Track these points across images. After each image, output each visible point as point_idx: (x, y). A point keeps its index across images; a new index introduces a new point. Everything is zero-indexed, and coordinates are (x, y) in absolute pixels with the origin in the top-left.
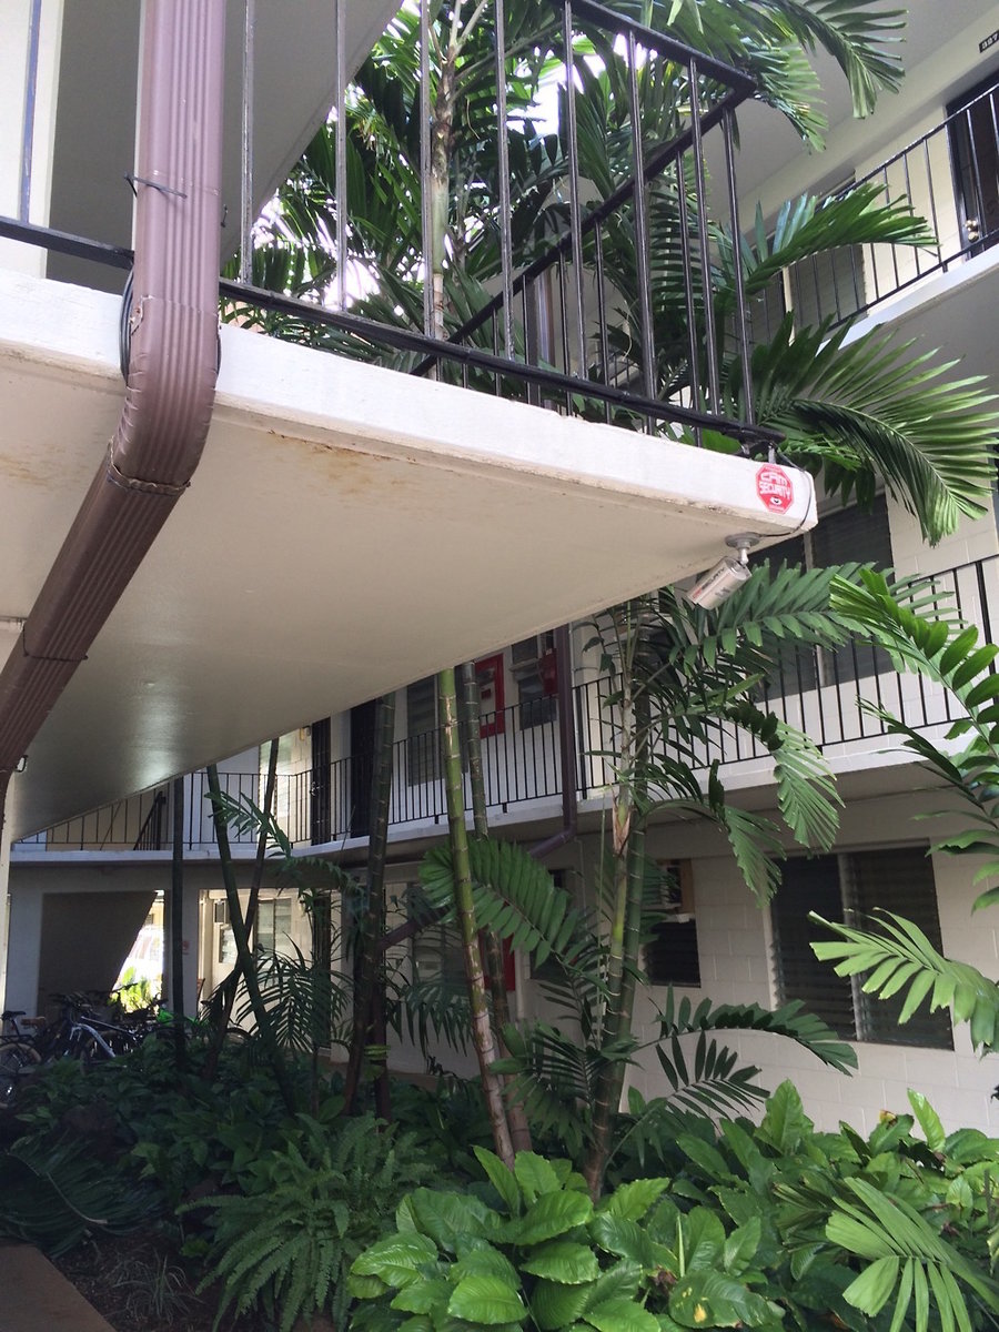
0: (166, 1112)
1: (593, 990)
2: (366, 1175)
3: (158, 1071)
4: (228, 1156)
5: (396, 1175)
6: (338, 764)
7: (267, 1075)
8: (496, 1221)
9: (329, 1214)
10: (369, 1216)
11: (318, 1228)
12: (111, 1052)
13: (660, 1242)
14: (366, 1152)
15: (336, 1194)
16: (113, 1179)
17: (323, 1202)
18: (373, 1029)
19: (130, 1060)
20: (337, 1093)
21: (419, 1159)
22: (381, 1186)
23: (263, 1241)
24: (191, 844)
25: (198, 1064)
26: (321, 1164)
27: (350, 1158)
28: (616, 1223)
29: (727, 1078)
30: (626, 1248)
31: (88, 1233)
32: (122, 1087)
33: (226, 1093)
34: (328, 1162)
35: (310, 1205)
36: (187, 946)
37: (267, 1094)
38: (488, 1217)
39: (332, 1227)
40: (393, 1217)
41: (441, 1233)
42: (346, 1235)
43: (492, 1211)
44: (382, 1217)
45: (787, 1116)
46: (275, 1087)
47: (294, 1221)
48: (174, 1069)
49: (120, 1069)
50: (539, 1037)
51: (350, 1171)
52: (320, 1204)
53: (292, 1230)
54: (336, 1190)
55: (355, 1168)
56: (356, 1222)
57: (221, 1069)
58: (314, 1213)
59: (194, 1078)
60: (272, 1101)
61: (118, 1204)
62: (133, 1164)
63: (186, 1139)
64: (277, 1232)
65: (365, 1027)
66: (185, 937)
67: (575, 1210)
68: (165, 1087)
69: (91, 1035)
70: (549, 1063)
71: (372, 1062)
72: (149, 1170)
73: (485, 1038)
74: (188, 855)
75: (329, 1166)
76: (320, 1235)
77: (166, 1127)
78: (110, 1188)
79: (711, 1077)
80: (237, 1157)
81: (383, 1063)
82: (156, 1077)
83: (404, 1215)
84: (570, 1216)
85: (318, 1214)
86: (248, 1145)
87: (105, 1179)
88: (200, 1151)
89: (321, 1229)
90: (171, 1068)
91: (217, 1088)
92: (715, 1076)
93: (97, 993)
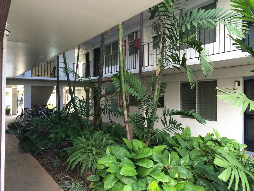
0: (57, 128)
1: (149, 106)
2: (99, 142)
3: (55, 120)
4: (69, 137)
5: (105, 142)
6: (91, 62)
7: (77, 122)
8: (128, 153)
9: (91, 150)
10: (100, 150)
11: (89, 153)
12: (46, 116)
13: (165, 159)
14: (99, 138)
15: (93, 146)
16: (46, 140)
17: (90, 147)
18: (99, 114)
19: (50, 118)
20: (91, 126)
21: (110, 139)
22: (102, 144)
23: (77, 155)
24: (61, 77)
25: (63, 119)
26: (89, 140)
27: (96, 139)
28: (157, 155)
29: (176, 125)
30: (159, 160)
31: (41, 151)
32: (48, 123)
33: (69, 125)
34: (91, 139)
35: (87, 148)
36: (61, 97)
37: (77, 125)
38: (126, 152)
39: (92, 152)
40: (105, 151)
41: (117, 155)
42: (95, 154)
43: (127, 151)
44: (102, 151)
45: (187, 133)
46: (79, 124)
47: (84, 151)
48: (59, 120)
49: (48, 120)
50: (136, 115)
51: (95, 141)
52: (89, 148)
53: (83, 153)
54: (93, 145)
55: (97, 141)
56: (97, 152)
57: (68, 120)
58: (88, 150)
59: (63, 122)
60: (78, 127)
61: (47, 145)
62: (50, 138)
63: (61, 133)
64: (80, 153)
65: (98, 113)
66: (60, 96)
67: (148, 152)
68: (57, 123)
69: (42, 113)
70: (139, 121)
71: (99, 120)
72: (53, 139)
73: (126, 115)
74: (60, 79)
75: (91, 140)
76: (89, 154)
77: (57, 131)
78: (46, 142)
79: (172, 125)
80: (71, 137)
81: (101, 120)
82: (55, 121)
83: (108, 151)
84: (147, 153)
85: (89, 150)
86: (73, 135)
87: (44, 140)
88: (64, 136)
89: (90, 153)
90: (58, 120)
91: (67, 124)
92: (173, 125)
93: (43, 106)
